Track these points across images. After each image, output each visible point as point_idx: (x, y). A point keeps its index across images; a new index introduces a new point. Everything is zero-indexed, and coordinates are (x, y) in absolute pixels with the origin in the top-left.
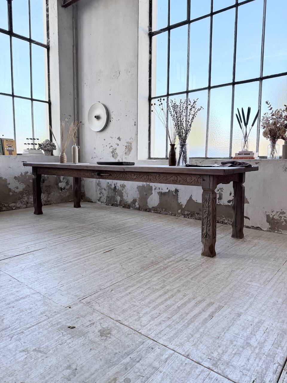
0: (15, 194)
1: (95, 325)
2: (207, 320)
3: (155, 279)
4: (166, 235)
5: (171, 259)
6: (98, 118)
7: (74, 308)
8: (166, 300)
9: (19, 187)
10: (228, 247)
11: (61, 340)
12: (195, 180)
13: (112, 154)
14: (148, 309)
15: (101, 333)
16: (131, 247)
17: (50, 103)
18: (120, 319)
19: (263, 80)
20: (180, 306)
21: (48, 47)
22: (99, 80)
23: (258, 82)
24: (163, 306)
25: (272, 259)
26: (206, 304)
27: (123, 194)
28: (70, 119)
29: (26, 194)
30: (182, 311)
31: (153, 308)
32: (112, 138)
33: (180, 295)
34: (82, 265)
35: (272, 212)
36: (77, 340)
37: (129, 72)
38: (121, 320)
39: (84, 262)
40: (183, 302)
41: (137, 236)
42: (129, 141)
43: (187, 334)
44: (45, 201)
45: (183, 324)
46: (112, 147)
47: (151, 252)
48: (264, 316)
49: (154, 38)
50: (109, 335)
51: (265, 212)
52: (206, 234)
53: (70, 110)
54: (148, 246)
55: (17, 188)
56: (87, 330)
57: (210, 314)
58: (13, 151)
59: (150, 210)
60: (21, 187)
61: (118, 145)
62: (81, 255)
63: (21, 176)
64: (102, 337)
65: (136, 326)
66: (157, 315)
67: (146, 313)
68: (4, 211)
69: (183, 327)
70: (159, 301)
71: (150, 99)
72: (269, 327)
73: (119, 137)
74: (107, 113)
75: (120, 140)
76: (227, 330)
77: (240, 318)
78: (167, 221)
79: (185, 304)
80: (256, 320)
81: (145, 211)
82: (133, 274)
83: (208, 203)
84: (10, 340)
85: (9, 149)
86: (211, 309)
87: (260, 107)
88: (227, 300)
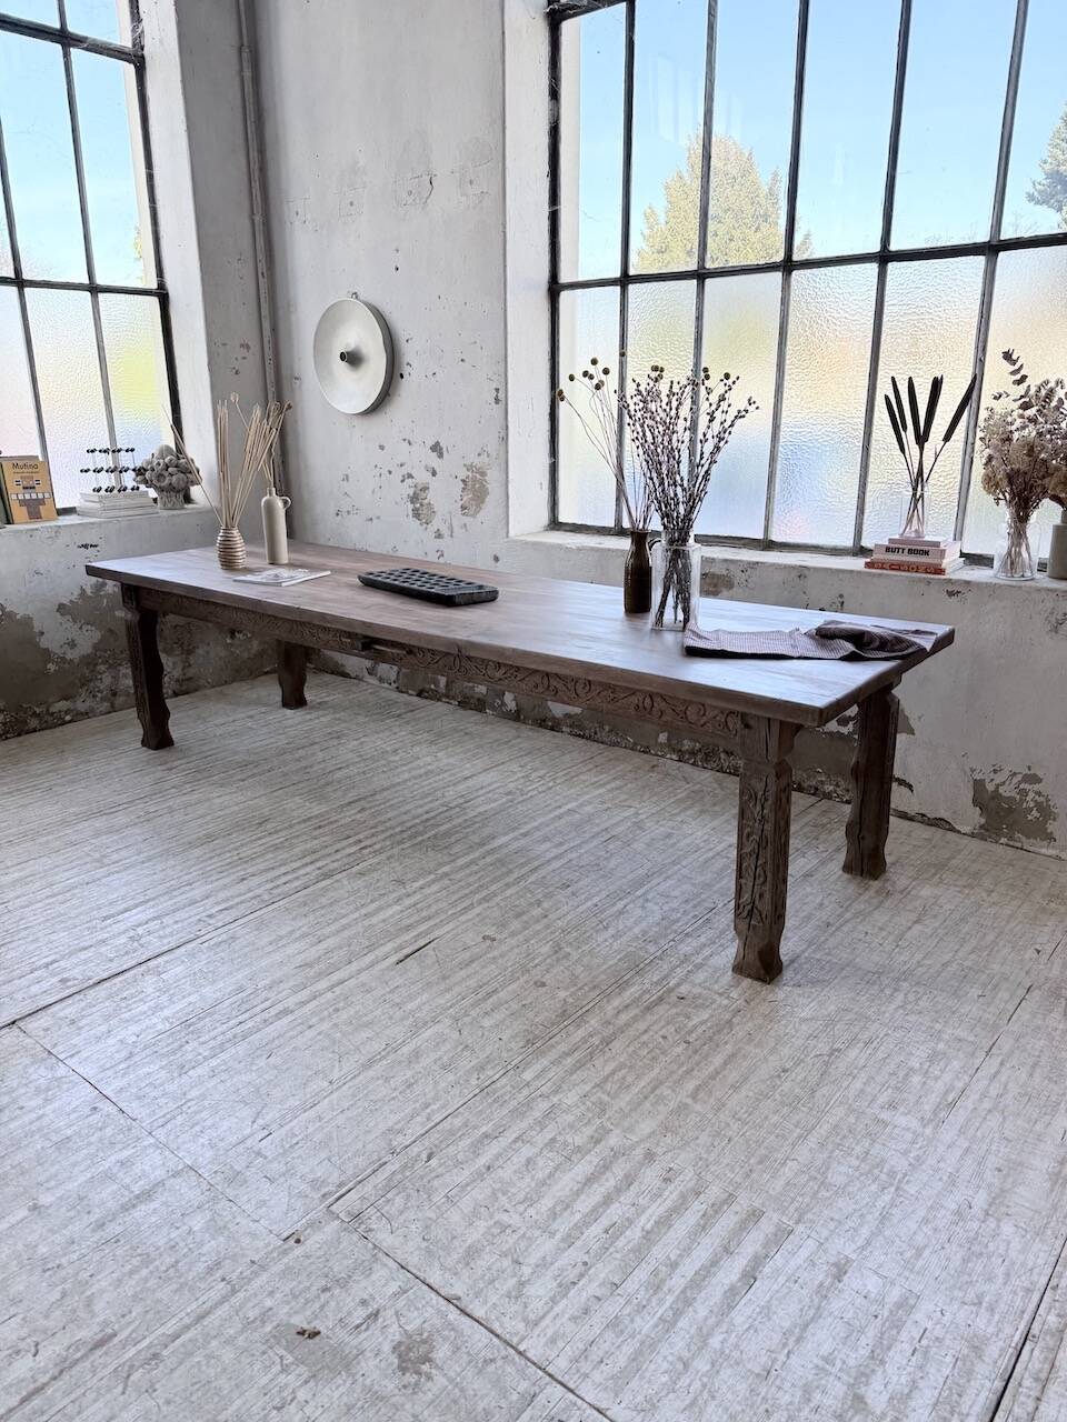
0: (66, 665)
1: (381, 1320)
2: (734, 1295)
3: (571, 1098)
4: (613, 863)
5: (628, 995)
6: (352, 359)
7: (313, 1241)
8: (607, 1201)
9: (79, 641)
10: (828, 925)
11: (278, 1388)
12: (718, 718)
13: (411, 506)
14: (547, 1246)
15: (400, 1356)
16: (491, 932)
17: (162, 295)
18: (458, 1289)
19: (1001, 254)
20: (652, 1229)
21: (138, 60)
22: (352, 204)
23: (980, 261)
24: (595, 1230)
25: (975, 992)
26: (736, 1219)
28: (244, 358)
29: (103, 663)
30: (658, 1253)
31: (563, 1240)
32: (410, 443)
33: (651, 1176)
34: (325, 1026)
35: (995, 772)
36: (327, 1391)
37: (471, 182)
38: (461, 1294)
39: (331, 1010)
40: (662, 1209)
41: (511, 871)
42: (477, 461)
43: (670, 1358)
44: (177, 681)
45: (658, 1315)
46: (412, 477)
47: (560, 955)
48: (918, 1273)
49: (567, 27)
50: (425, 1368)
51: (968, 770)
52: (749, 907)
53: (244, 324)
54: (547, 927)
55: (72, 644)
56: (355, 1343)
57: (746, 1266)
58: (41, 502)
59: (559, 724)
60: (88, 640)
61: (434, 474)
62: (320, 976)
63: (80, 602)
64: (404, 1374)
65: (511, 1326)
66: (577, 1271)
67: (543, 1264)
68: (35, 731)
69: (656, 1326)
70: (584, 1205)
71: (555, 289)
72: (929, 1325)
73: (438, 443)
74: (388, 342)
75: (441, 455)
76: (799, 1340)
77: (841, 1285)
78: (618, 782)
79: (665, 1222)
80: (895, 1295)
81: (540, 726)
82: (497, 1077)
83: (759, 808)
84: (123, 1393)
85: (27, 497)
86: (751, 1244)
87: (980, 362)
88: (807, 1200)
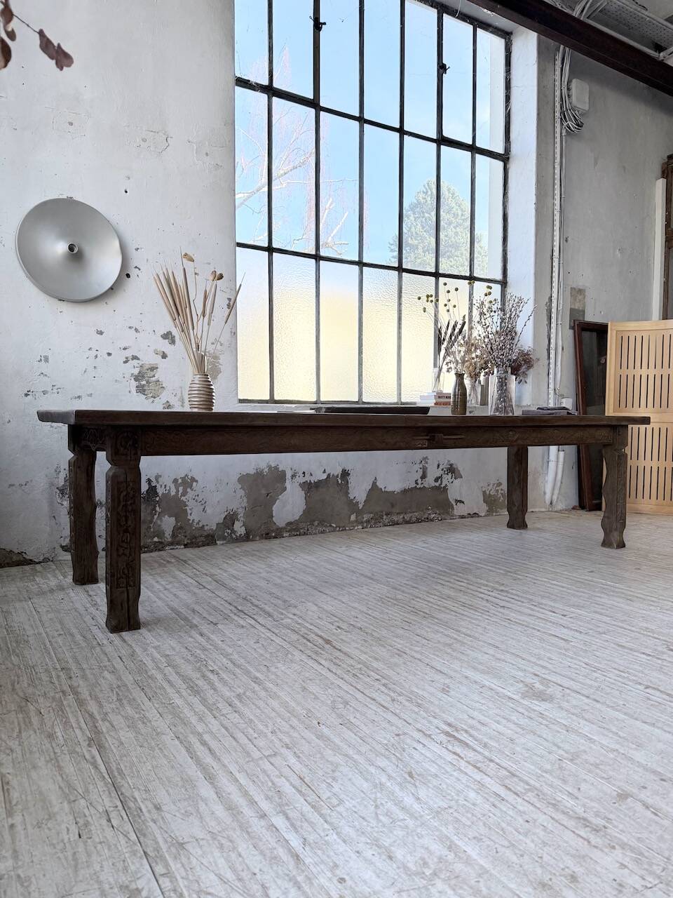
13: (134, 384)
19: (440, 278)
22: (71, 124)
23: (432, 279)
27: (187, 506)
32: (136, 330)
35: (488, 486)
37: (207, 154)
42: (210, 348)
46: (138, 359)
51: (480, 488)
59: (280, 532)
61: (164, 356)
73: (170, 333)
75: (173, 342)
81: (266, 538)
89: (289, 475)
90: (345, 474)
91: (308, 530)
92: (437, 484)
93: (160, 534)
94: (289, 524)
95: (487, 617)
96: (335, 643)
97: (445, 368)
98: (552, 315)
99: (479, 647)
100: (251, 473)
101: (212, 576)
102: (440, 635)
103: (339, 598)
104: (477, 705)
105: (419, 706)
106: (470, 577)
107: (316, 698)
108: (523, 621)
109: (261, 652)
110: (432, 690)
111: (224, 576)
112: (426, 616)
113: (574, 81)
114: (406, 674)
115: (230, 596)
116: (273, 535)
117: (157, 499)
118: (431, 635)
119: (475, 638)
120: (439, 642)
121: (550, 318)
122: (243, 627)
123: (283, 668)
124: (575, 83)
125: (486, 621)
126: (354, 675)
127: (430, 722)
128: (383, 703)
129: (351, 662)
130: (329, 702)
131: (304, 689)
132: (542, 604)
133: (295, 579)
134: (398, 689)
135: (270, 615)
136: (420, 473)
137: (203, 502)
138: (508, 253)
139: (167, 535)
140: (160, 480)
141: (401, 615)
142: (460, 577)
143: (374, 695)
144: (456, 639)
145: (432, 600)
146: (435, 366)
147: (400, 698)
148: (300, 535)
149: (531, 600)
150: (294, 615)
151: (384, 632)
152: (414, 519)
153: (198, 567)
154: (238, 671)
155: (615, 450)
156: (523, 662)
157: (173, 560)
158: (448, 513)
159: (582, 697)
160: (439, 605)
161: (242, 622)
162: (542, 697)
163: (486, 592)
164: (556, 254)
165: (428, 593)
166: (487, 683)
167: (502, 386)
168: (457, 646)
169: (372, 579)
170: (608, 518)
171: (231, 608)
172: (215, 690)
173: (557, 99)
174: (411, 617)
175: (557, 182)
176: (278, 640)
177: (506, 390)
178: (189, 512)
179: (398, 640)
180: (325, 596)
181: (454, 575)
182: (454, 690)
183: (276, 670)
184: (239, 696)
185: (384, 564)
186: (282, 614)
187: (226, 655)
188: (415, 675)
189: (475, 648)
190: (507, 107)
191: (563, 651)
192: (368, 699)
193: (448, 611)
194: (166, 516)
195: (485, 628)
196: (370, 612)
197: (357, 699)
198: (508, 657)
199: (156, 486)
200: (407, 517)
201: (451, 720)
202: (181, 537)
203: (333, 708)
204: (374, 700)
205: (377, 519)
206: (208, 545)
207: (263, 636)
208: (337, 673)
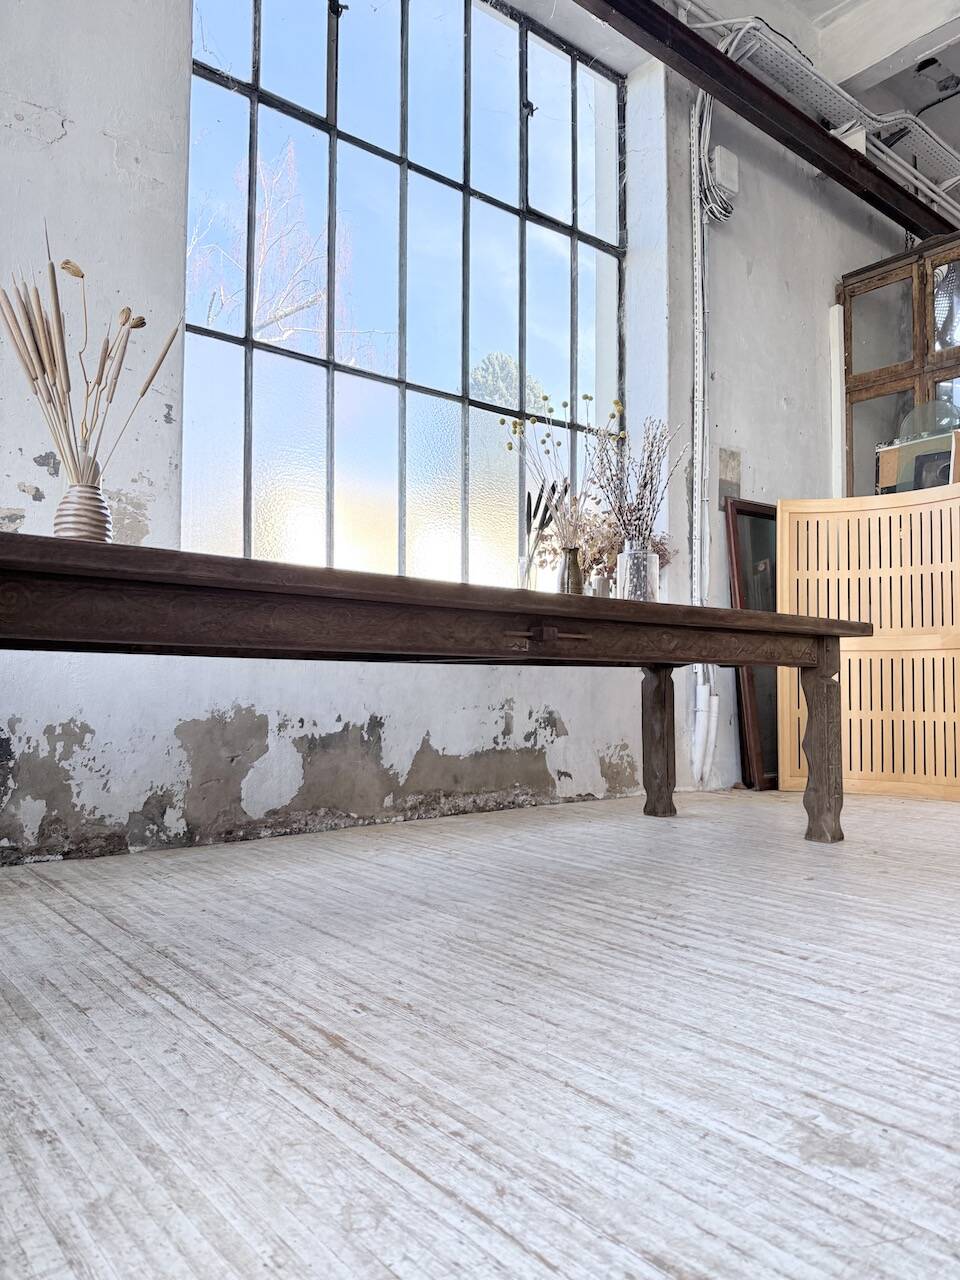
19: (528, 421)
23: (515, 421)
27: (70, 778)
42: (130, 488)
51: (596, 752)
61: (38, 496)
75: (55, 473)
89: (273, 724)
90: (376, 723)
91: (306, 824)
92: (529, 745)
93: (12, 831)
94: (273, 812)
95: (662, 969)
96: (351, 1044)
97: (537, 560)
98: (695, 487)
99: (666, 1035)
100: (201, 719)
101: (102, 909)
102: (578, 1011)
103: (364, 943)
104: (709, 1189)
105: (568, 1204)
106: (608, 895)
107: (303, 1199)
108: (734, 973)
109: (178, 1074)
110: (588, 1152)
111: (128, 911)
112: (543, 973)
113: (718, 148)
114: (523, 1114)
115: (130, 949)
116: (241, 833)
117: (11, 764)
118: (558, 1014)
119: (653, 1015)
120: (581, 1028)
121: (691, 491)
122: (145, 1014)
123: (223, 1116)
124: (718, 150)
125: (663, 976)
126: (400, 1125)
127: (607, 1258)
128: (475, 1202)
129: (392, 1089)
130: (336, 1210)
131: (273, 1173)
132: (753, 938)
133: (275, 910)
134: (510, 1158)
135: (212, 987)
136: (502, 725)
137: (103, 772)
138: (627, 394)
139: (27, 833)
140: (18, 727)
141: (491, 973)
142: (590, 895)
143: (453, 1181)
144: (613, 1019)
145: (548, 940)
146: (521, 553)
147: (516, 1185)
148: (291, 833)
149: (731, 931)
150: (265, 983)
151: (461, 1013)
152: (491, 804)
153: (78, 893)
154: (108, 1129)
155: (822, 677)
156: (768, 1064)
157: (32, 882)
158: (546, 794)
159: (933, 1148)
160: (563, 950)
161: (145, 1003)
162: (845, 1154)
163: (644, 920)
164: (699, 395)
165: (539, 926)
166: (712, 1126)
167: (638, 571)
168: (618, 1034)
169: (425, 904)
170: (816, 790)
171: (128, 973)
172: (32, 1191)
173: (695, 171)
174: (514, 977)
175: (698, 288)
176: (222, 1044)
177: (645, 576)
178: (75, 790)
179: (492, 1029)
180: (333, 941)
181: (579, 892)
182: (641, 1149)
183: (207, 1122)
184: (93, 1210)
185: (448, 877)
186: (238, 982)
187: (87, 1087)
188: (542, 1113)
189: (656, 1036)
190: (621, 178)
191: (839, 1035)
192: (438, 1195)
193: (582, 960)
194: (28, 798)
195: (665, 991)
196: (427, 970)
197: (408, 1196)
198: (732, 1054)
199: (8, 739)
200: (480, 802)
201: (658, 1246)
202: (56, 838)
203: (347, 1230)
204: (451, 1194)
205: (429, 804)
206: (112, 853)
207: (188, 1034)
208: (359, 1121)
